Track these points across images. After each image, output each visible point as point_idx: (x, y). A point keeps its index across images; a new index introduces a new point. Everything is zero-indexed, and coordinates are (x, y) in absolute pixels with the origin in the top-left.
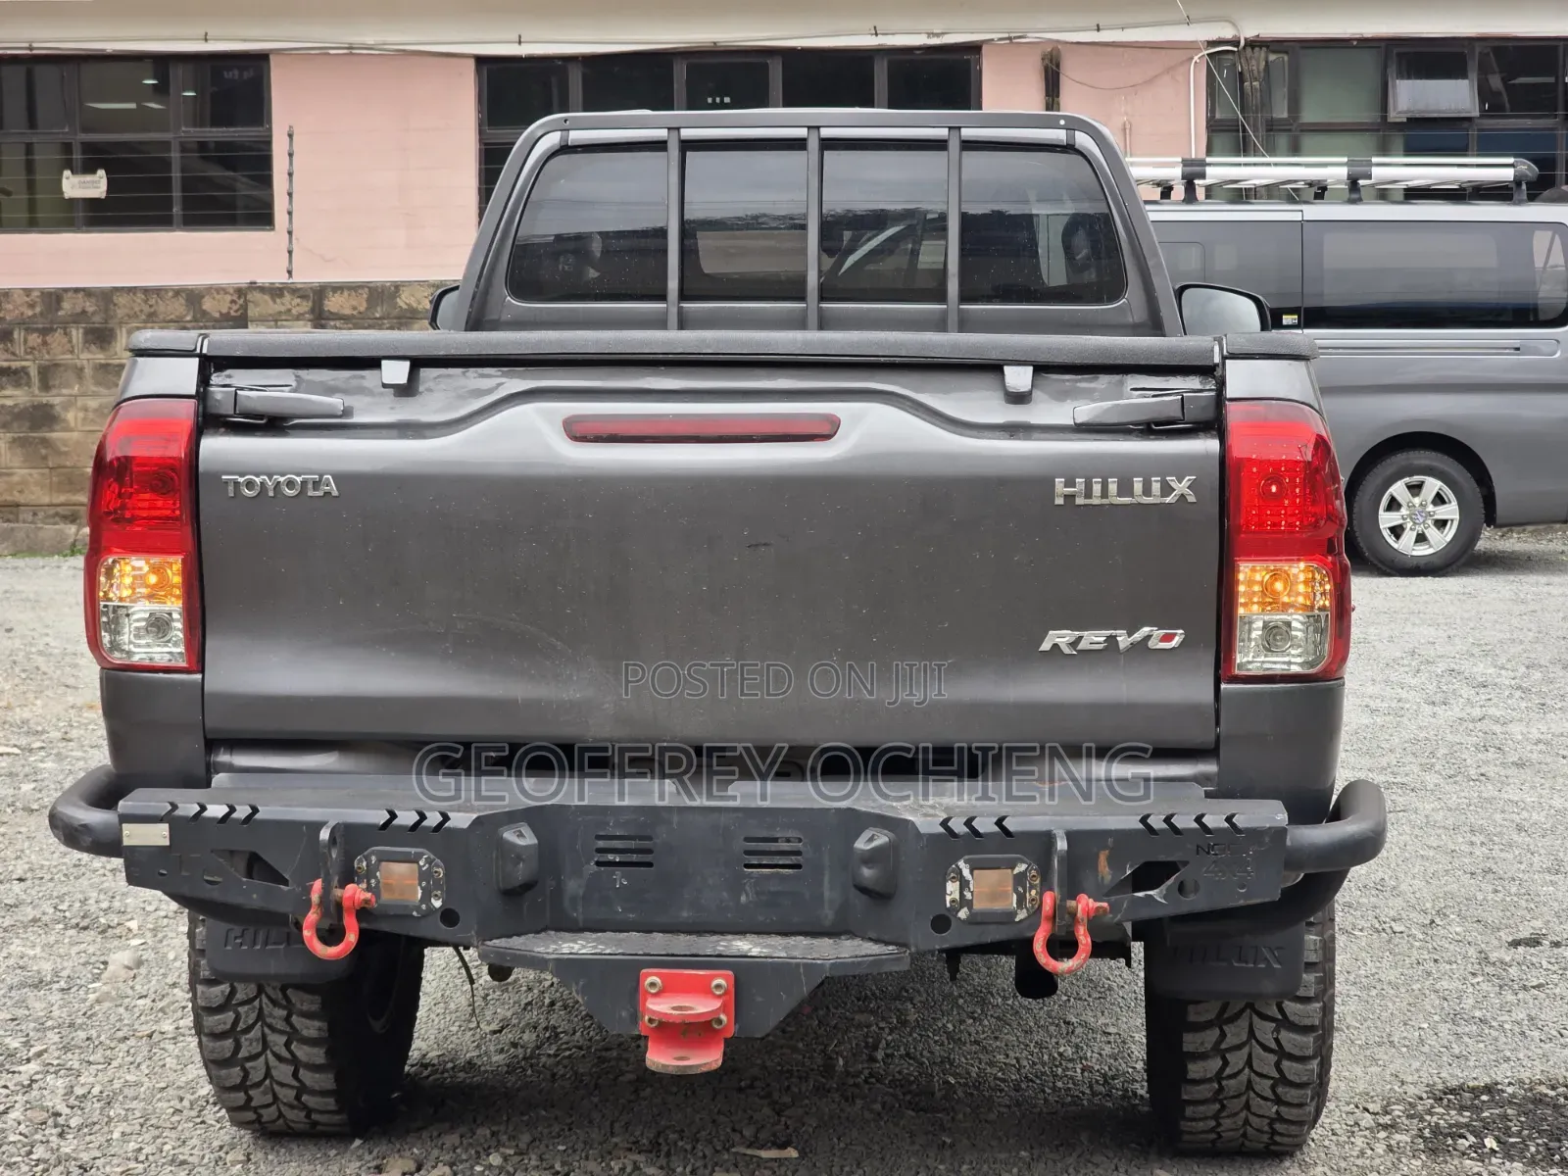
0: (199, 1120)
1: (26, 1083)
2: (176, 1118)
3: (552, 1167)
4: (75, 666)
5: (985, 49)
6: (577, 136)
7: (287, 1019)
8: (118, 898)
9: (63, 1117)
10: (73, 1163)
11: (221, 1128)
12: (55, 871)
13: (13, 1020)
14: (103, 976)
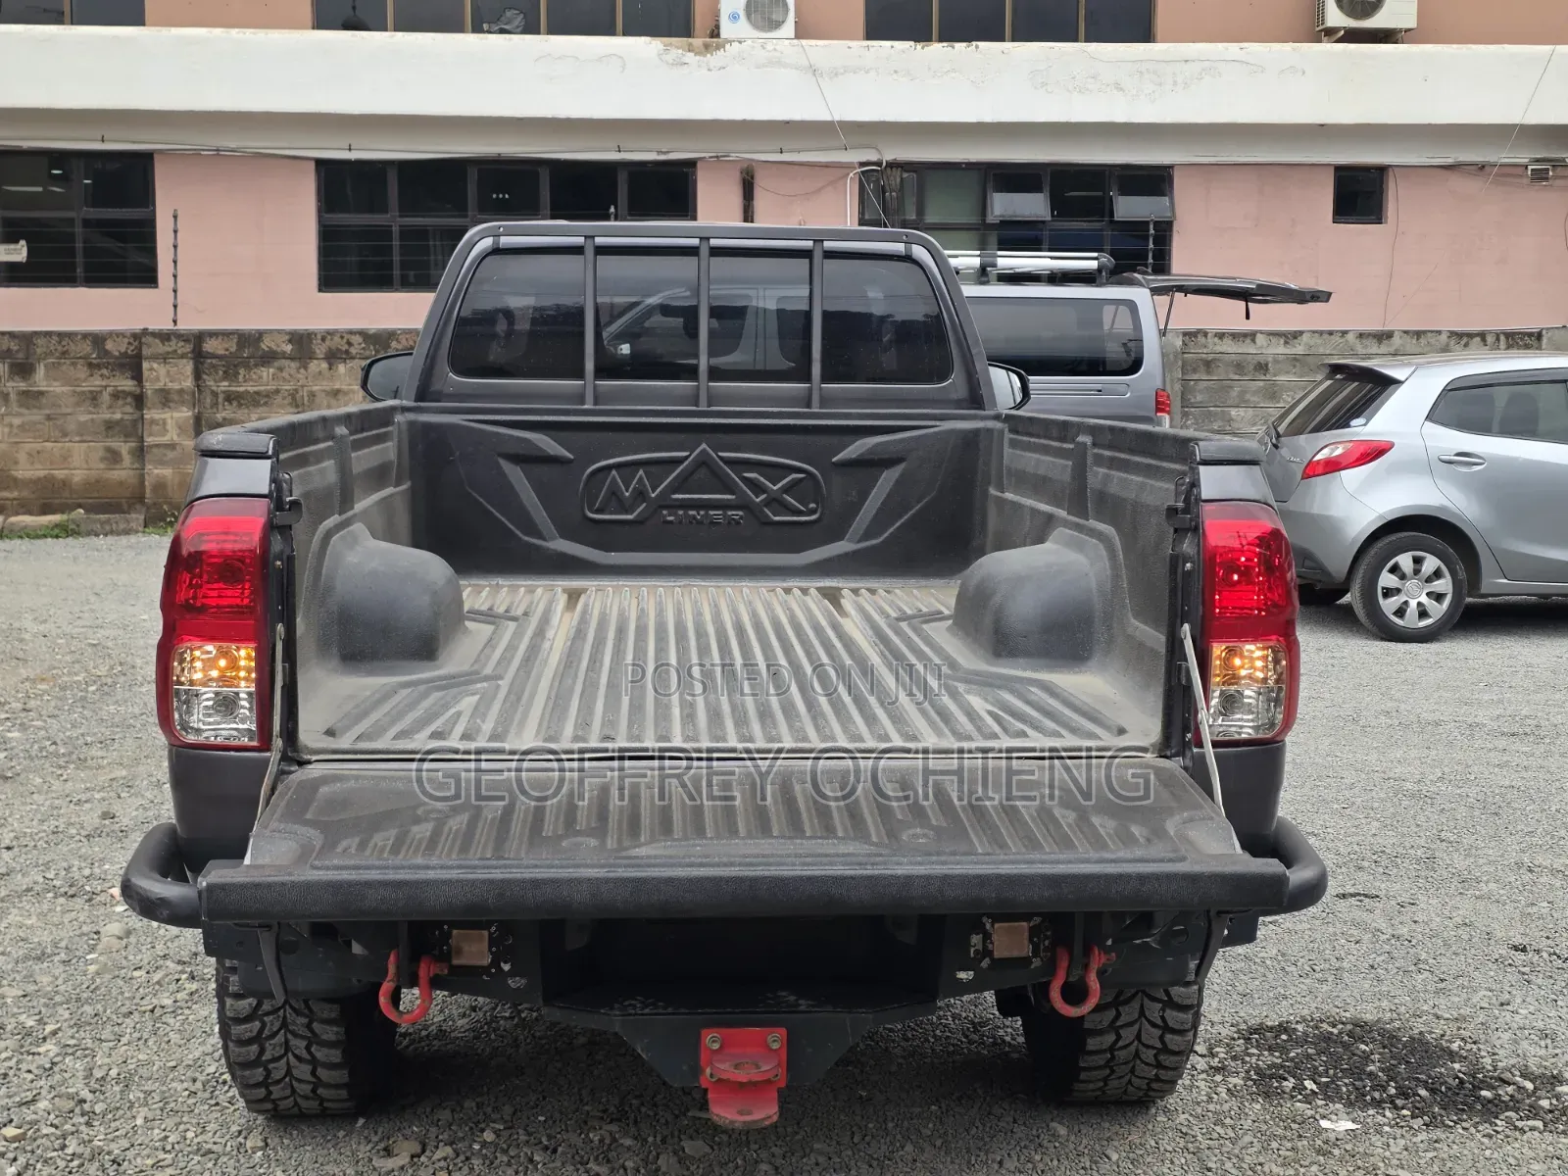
0: (213, 1102)
1: (48, 1066)
2: (191, 1101)
3: (541, 1142)
4: (21, 640)
5: (699, 165)
6: (506, 241)
7: (309, 1026)
8: (97, 864)
9: (88, 1104)
10: (107, 1157)
11: (235, 1110)
12: (37, 838)
13: (25, 996)
14: (99, 947)
